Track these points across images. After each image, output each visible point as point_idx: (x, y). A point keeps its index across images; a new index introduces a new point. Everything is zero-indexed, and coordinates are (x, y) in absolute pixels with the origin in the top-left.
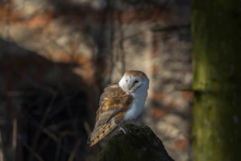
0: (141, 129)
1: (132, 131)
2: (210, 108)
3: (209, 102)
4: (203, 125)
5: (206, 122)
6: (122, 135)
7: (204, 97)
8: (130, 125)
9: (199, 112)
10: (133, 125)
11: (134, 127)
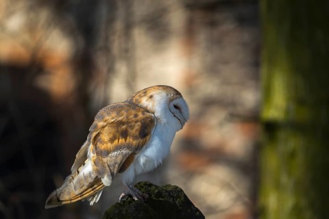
0: (167, 191)
1: (150, 195)
2: (292, 155)
3: (290, 142)
4: (278, 186)
5: (284, 179)
6: (130, 202)
7: (282, 135)
8: (145, 184)
9: (272, 161)
10: (150, 185)
11: (153, 188)
